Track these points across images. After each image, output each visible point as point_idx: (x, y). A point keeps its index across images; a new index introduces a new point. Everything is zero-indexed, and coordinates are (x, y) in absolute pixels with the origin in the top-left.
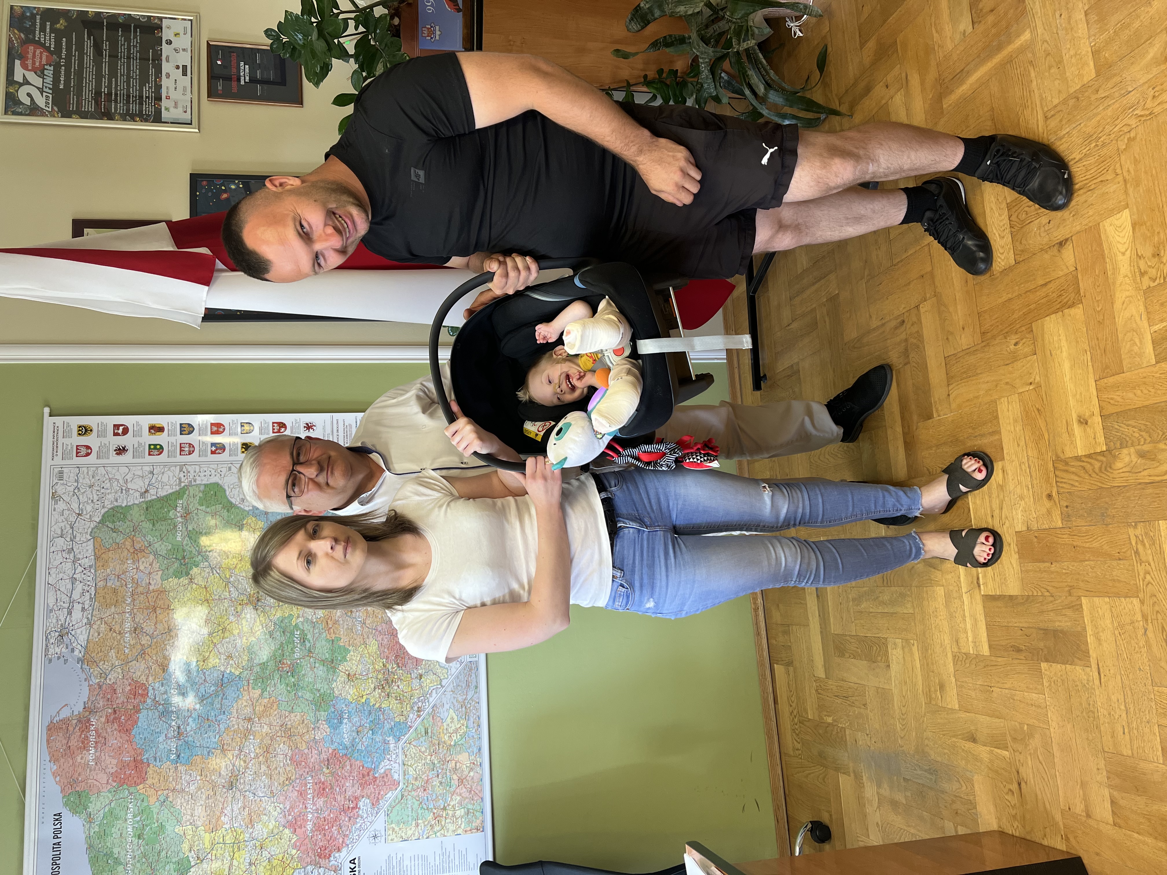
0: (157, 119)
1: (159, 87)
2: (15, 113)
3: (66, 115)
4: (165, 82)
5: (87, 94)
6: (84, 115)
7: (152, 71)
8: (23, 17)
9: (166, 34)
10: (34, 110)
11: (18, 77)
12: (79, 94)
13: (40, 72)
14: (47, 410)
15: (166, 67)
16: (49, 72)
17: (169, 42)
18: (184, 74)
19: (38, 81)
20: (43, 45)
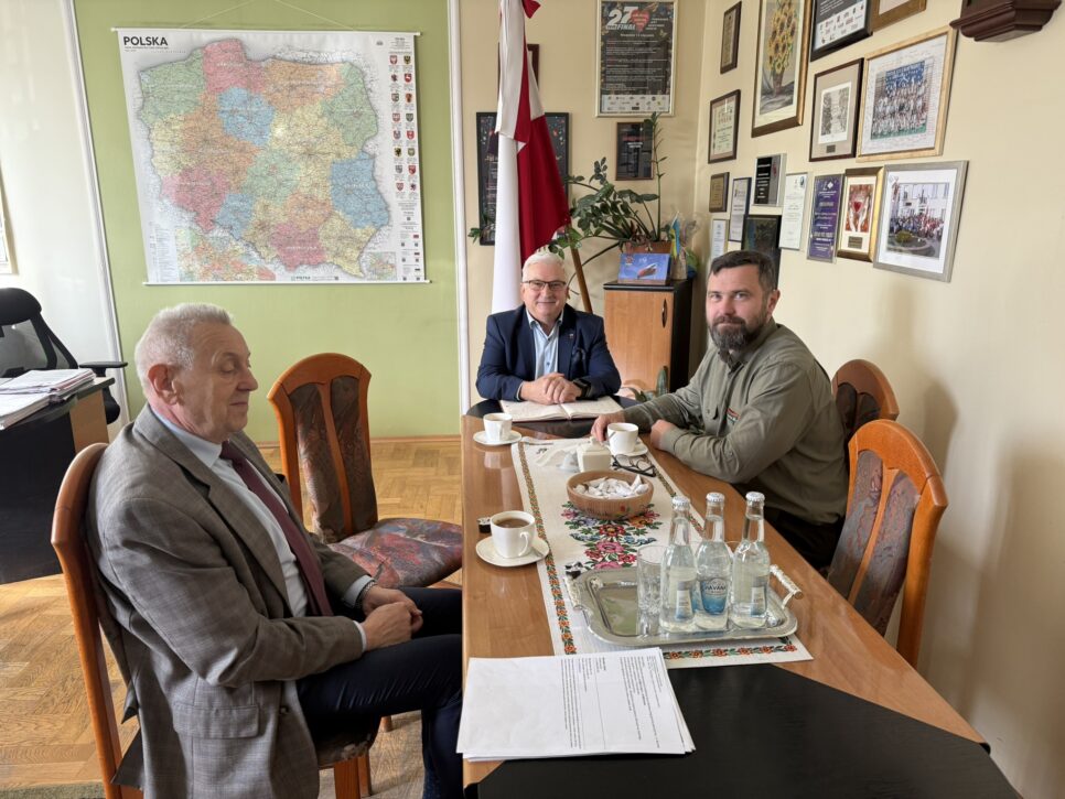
0: (603, 92)
1: (624, 93)
2: (603, 8)
3: (604, 39)
4: (627, 97)
5: (617, 51)
6: (603, 49)
7: (634, 89)
8: (667, 10)
9: (659, 97)
10: (605, 19)
11: (627, 9)
12: (616, 46)
13: (629, 23)
14: (418, 34)
15: (637, 98)
16: (631, 27)
17: (654, 99)
18: (634, 108)
19: (625, 20)
20: (649, 22)
